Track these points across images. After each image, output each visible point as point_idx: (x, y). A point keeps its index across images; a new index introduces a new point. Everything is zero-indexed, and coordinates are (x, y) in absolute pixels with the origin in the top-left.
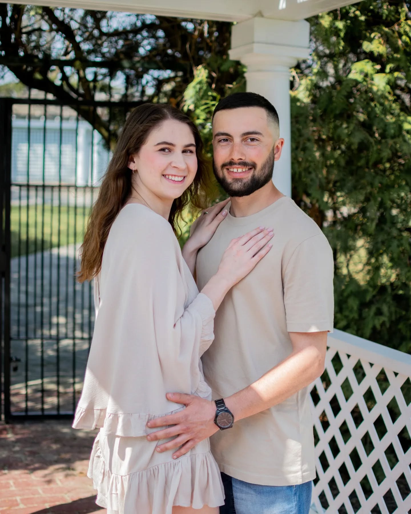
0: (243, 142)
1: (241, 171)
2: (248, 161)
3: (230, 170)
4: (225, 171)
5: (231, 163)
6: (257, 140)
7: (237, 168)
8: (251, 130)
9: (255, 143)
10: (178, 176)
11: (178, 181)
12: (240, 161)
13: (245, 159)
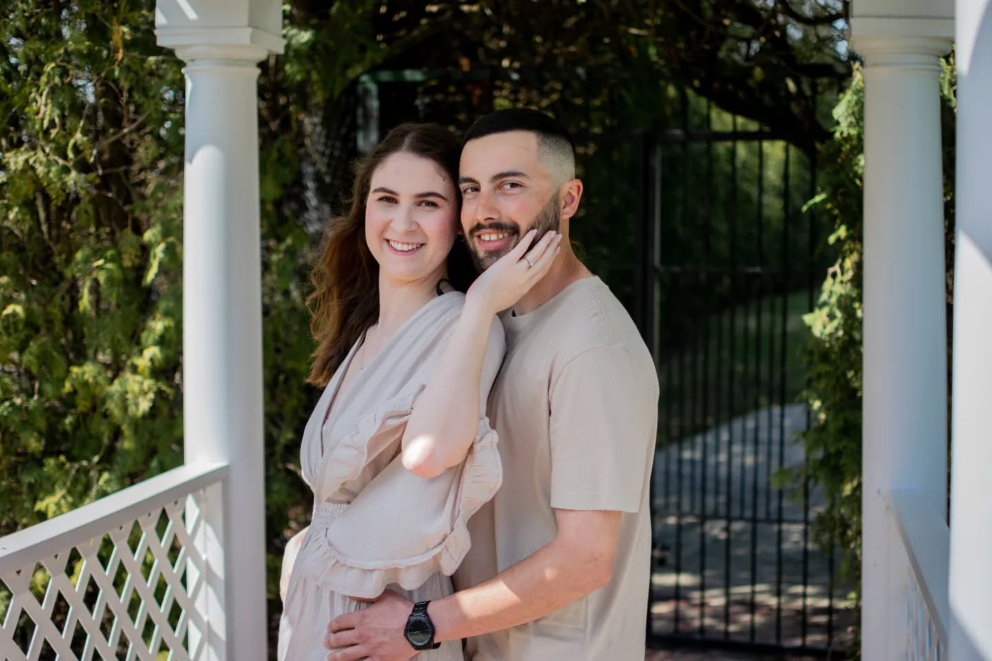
0: (498, 191)
1: (496, 238)
2: (505, 220)
3: (483, 237)
4: (476, 239)
5: (479, 227)
6: (521, 186)
7: (490, 234)
8: (505, 169)
9: (516, 190)
10: (403, 243)
11: (402, 251)
12: (491, 221)
13: (500, 218)
